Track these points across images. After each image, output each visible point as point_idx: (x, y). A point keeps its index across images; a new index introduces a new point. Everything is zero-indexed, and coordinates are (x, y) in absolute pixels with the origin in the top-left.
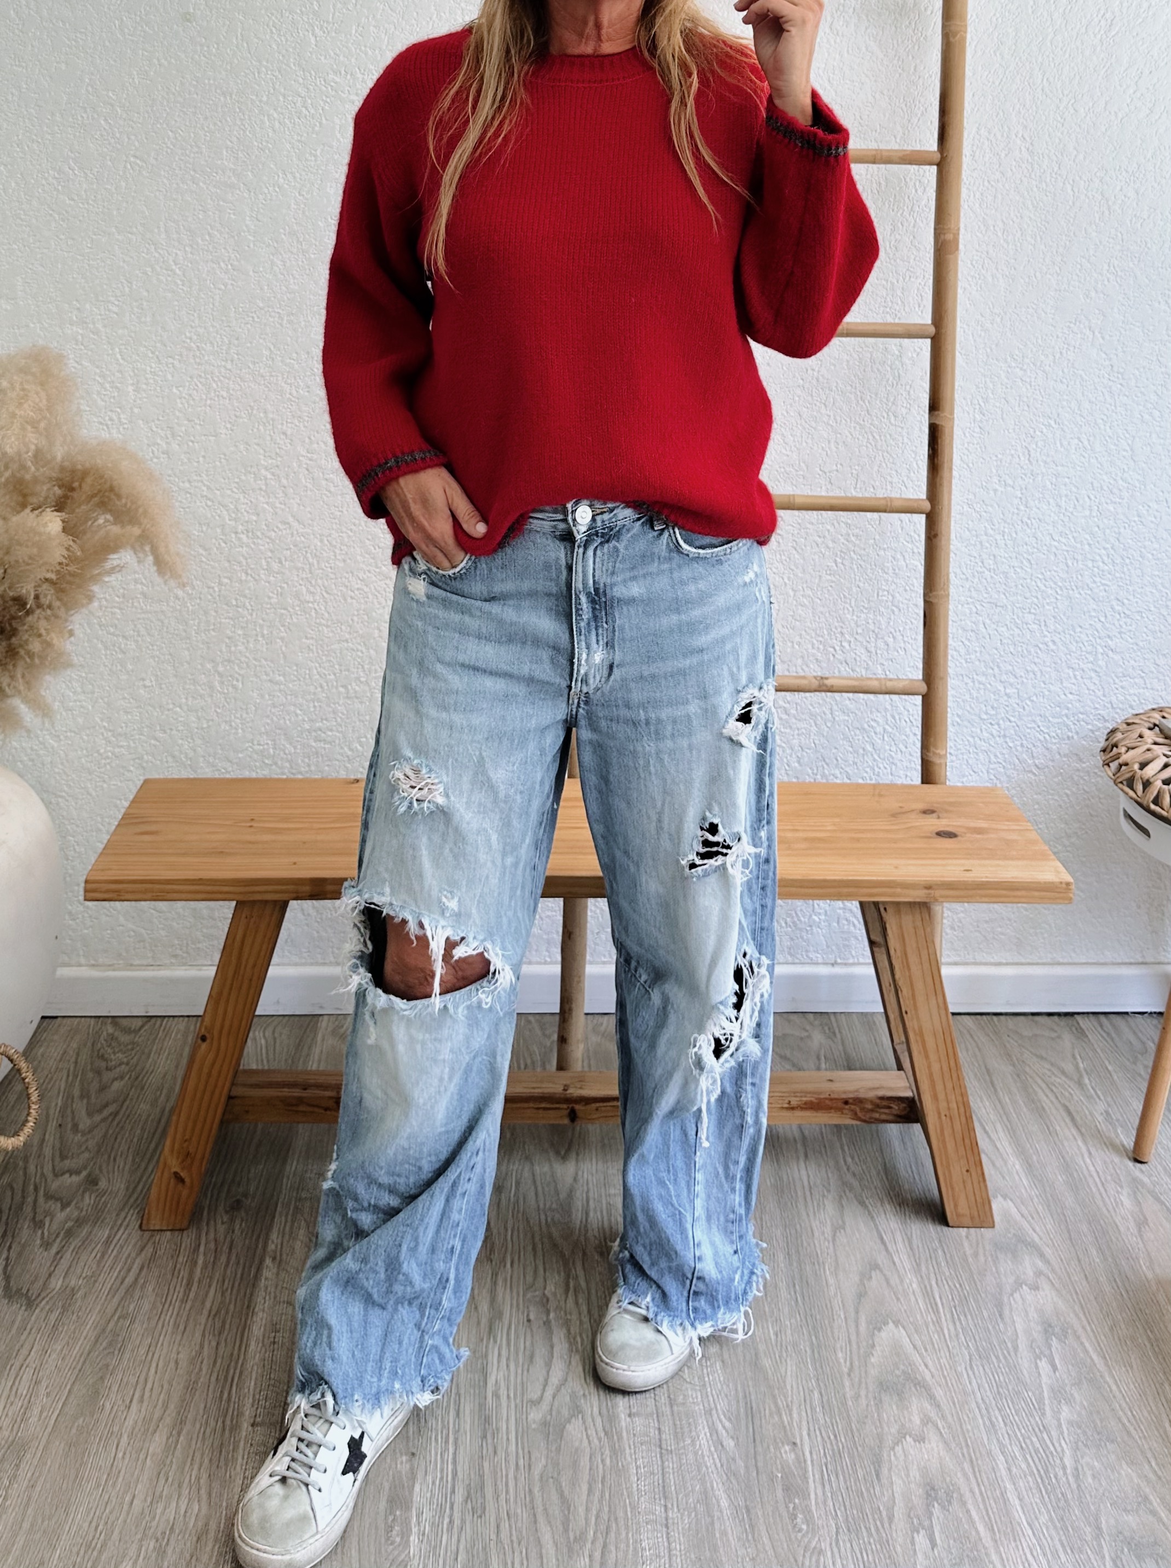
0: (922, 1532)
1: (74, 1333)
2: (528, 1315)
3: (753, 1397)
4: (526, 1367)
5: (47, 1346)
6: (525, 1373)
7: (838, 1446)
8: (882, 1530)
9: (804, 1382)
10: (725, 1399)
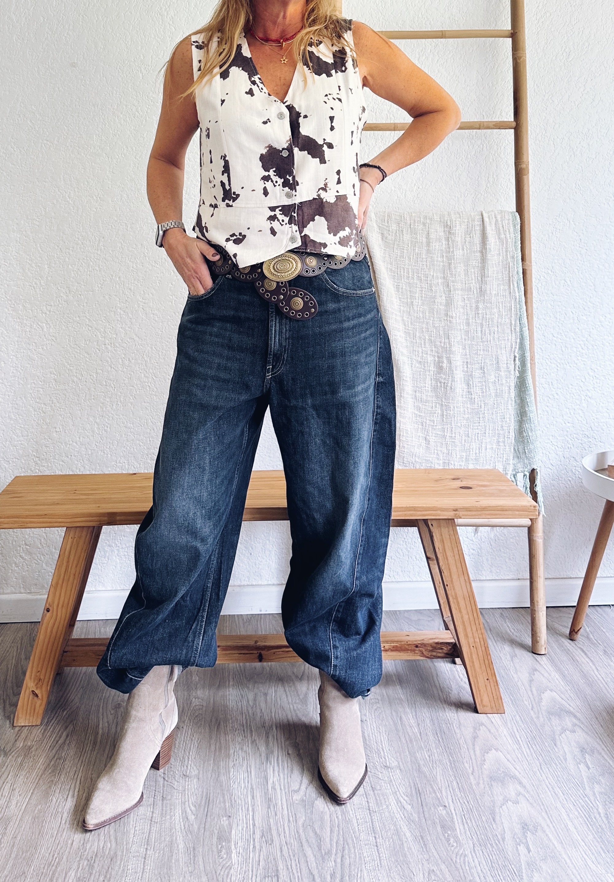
0: (522, 845)
1: (32, 766)
2: (288, 752)
3: (419, 786)
4: (289, 775)
5: (17, 773)
6: (289, 778)
7: (470, 807)
8: (499, 845)
9: (447, 778)
10: (403, 787)
